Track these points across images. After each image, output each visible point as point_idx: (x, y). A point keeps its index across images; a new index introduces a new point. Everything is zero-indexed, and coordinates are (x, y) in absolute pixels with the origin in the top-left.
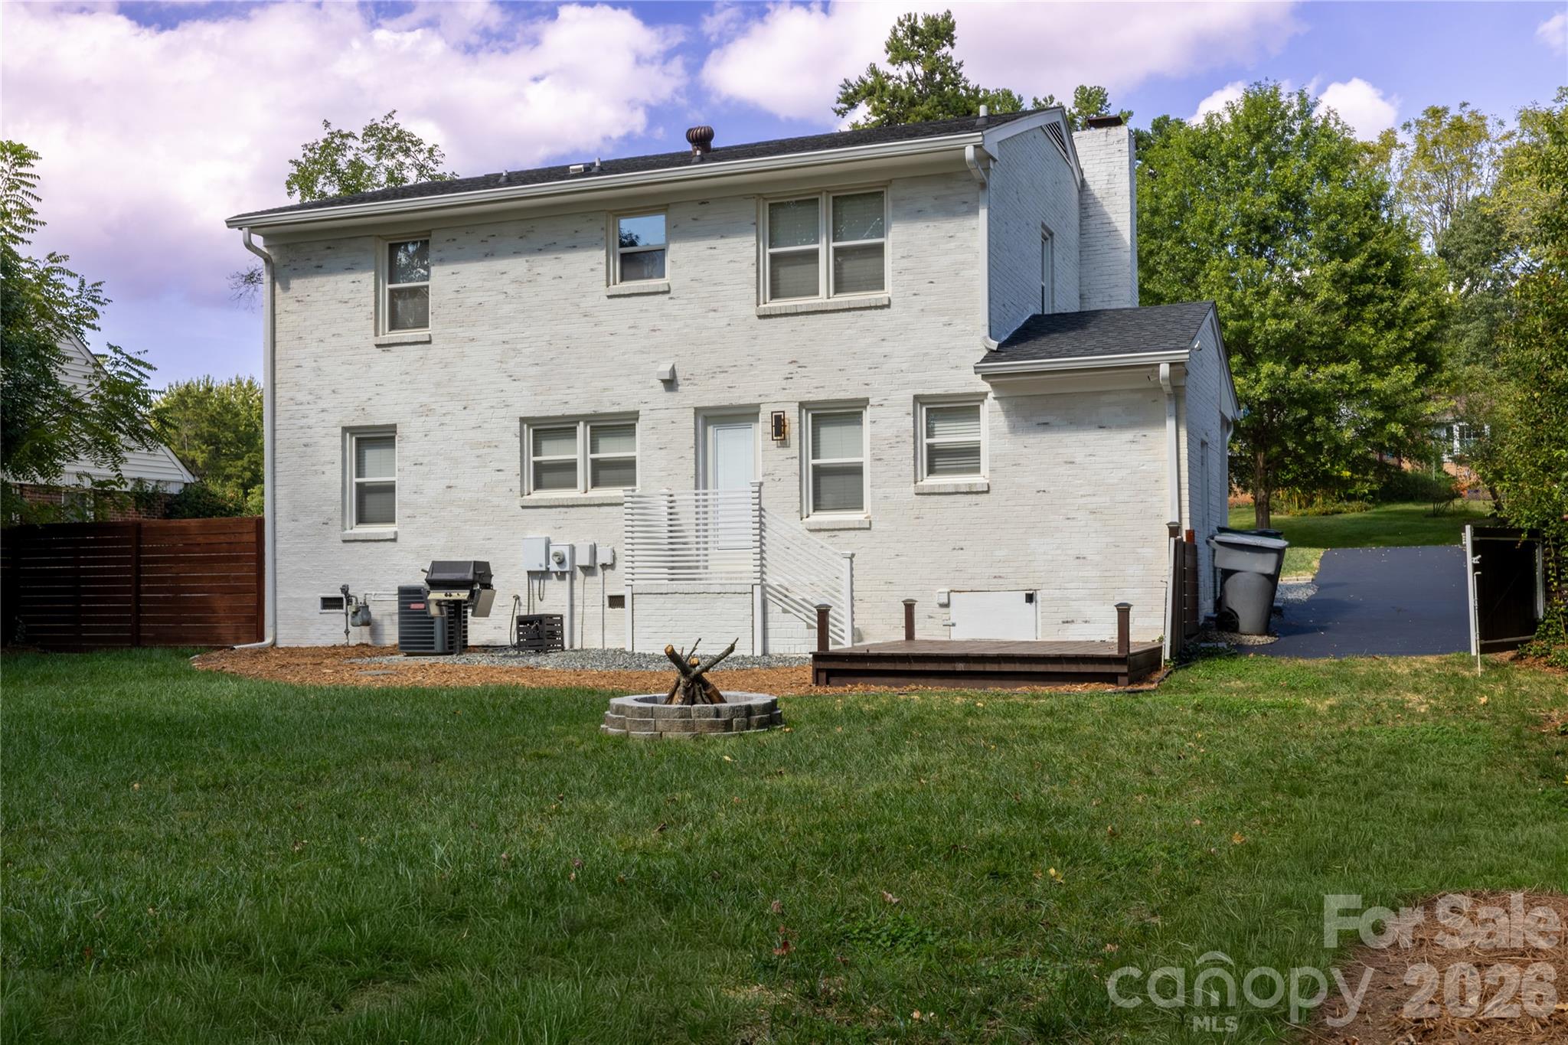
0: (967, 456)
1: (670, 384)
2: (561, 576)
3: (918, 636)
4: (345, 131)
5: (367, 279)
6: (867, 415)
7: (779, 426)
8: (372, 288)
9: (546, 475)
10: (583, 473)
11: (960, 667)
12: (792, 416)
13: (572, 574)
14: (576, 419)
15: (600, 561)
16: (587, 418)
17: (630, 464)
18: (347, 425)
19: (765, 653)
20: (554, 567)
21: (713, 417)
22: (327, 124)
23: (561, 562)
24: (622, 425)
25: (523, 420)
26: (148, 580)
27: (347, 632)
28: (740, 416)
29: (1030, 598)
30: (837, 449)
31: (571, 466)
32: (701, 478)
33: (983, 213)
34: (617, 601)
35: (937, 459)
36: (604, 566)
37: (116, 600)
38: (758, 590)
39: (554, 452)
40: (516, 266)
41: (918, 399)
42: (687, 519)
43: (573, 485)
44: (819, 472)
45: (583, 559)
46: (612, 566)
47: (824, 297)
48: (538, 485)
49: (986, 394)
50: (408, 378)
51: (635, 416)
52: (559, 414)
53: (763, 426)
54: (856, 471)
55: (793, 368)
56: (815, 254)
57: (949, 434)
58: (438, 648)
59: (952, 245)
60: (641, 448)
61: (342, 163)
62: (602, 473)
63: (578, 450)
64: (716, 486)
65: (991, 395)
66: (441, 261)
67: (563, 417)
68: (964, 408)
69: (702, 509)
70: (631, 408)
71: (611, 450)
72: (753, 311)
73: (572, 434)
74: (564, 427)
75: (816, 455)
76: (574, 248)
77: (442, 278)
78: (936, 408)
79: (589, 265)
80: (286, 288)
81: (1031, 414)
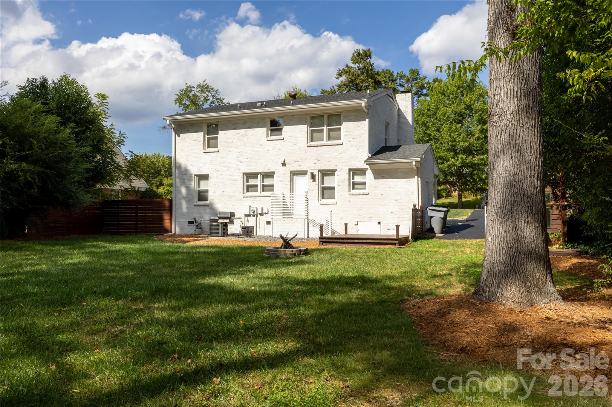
0: (363, 185)
1: (284, 164)
2: (254, 216)
3: (348, 233)
4: (192, 86)
5: (201, 134)
6: (336, 173)
7: (313, 177)
8: (202, 137)
9: (249, 188)
10: (260, 188)
11: (356, 241)
12: (316, 173)
13: (257, 216)
14: (258, 174)
15: (264, 212)
16: (260, 173)
17: (272, 186)
18: (195, 174)
19: (308, 237)
20: (252, 213)
21: (294, 173)
22: (186, 84)
23: (254, 212)
24: (270, 175)
25: (244, 174)
26: (140, 216)
27: (195, 231)
28: (303, 173)
29: (379, 223)
30: (328, 182)
31: (257, 186)
32: (292, 190)
33: (367, 120)
34: (268, 223)
35: (354, 185)
36: (265, 213)
37: (130, 221)
38: (306, 220)
39: (252, 182)
40: (242, 131)
41: (350, 170)
42: (288, 200)
43: (257, 191)
44: (323, 189)
45: (260, 211)
46: (268, 213)
47: (325, 141)
48: (248, 191)
49: (367, 169)
50: (212, 161)
51: (274, 173)
52: (253, 172)
53: (308, 176)
54: (333, 188)
55: (317, 160)
56: (323, 129)
57: (358, 179)
58: (220, 235)
59: (359, 129)
60: (275, 181)
61: (191, 95)
62: (265, 188)
63: (258, 182)
64: (296, 192)
65: (369, 169)
66: (222, 130)
67: (255, 173)
68: (362, 172)
69: (292, 198)
70: (273, 171)
71: (267, 182)
72: (306, 145)
73: (257, 177)
74: (254, 176)
75: (323, 184)
76: (258, 127)
77: (222, 134)
78: (355, 172)
79: (262, 132)
80: (179, 136)
81: (379, 174)
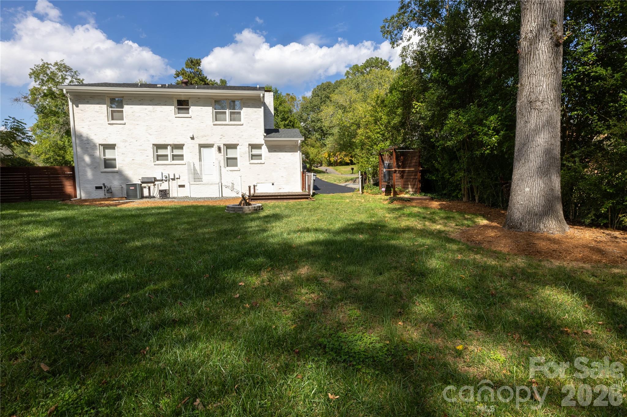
0: (259, 156)
1: (193, 138)
2: (166, 181)
3: (256, 191)
5: (104, 107)
6: (238, 147)
7: (219, 149)
8: (106, 109)
9: (159, 157)
10: (170, 157)
12: (222, 146)
13: (169, 181)
14: (168, 145)
15: (176, 177)
16: (170, 145)
17: (182, 156)
18: (100, 143)
19: (222, 196)
20: (164, 178)
21: (202, 146)
23: (166, 178)
24: (180, 147)
25: (153, 145)
27: (105, 195)
28: (210, 146)
29: (273, 184)
30: (231, 153)
31: (167, 156)
32: (200, 160)
33: (263, 107)
34: (180, 186)
35: (253, 157)
36: (177, 178)
38: (220, 183)
39: (161, 152)
40: (150, 108)
41: (249, 145)
42: (198, 168)
43: (168, 160)
44: (228, 159)
45: (172, 177)
46: (179, 178)
47: (228, 122)
48: (158, 160)
49: (263, 144)
50: (119, 133)
51: (184, 145)
52: (163, 143)
53: (215, 149)
54: (236, 159)
55: (222, 136)
56: (225, 112)
57: (255, 152)
59: (256, 113)
60: (185, 152)
62: (175, 158)
63: (168, 152)
64: (204, 161)
65: (265, 144)
66: (127, 104)
67: (165, 144)
68: (258, 147)
69: (201, 166)
70: (182, 143)
71: (176, 152)
72: (212, 124)
73: (167, 148)
74: (164, 147)
75: (227, 155)
76: (165, 105)
77: (127, 109)
78: (254, 146)
79: (170, 110)
80: (77, 106)
81: (273, 148)
